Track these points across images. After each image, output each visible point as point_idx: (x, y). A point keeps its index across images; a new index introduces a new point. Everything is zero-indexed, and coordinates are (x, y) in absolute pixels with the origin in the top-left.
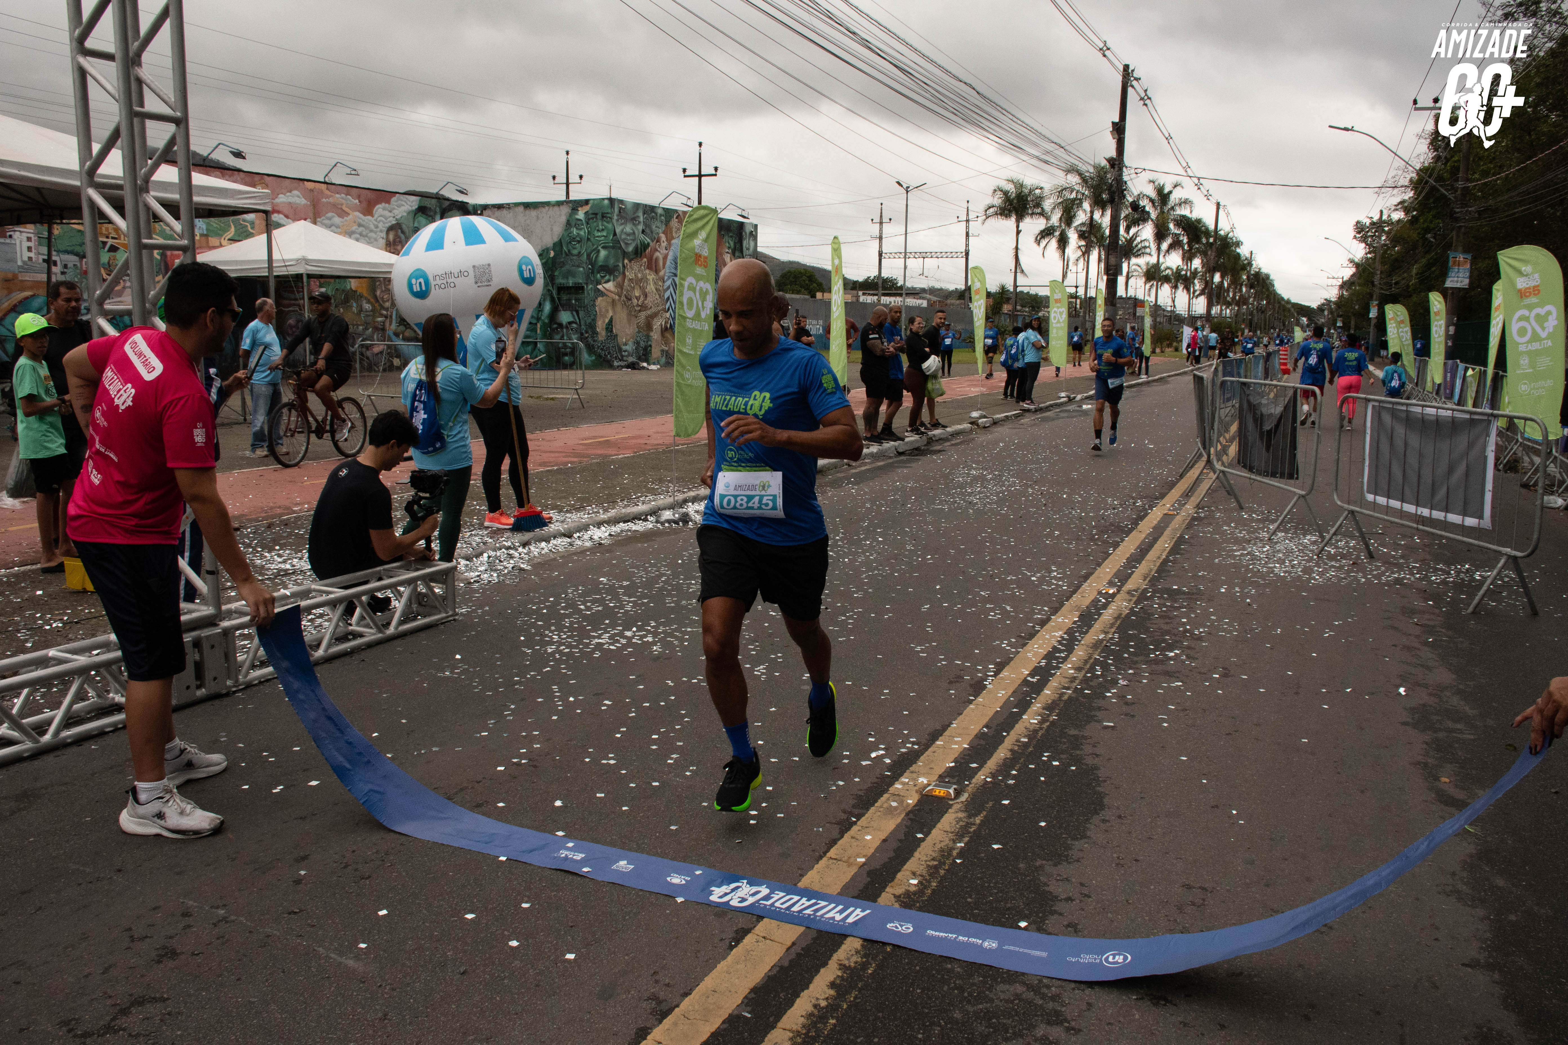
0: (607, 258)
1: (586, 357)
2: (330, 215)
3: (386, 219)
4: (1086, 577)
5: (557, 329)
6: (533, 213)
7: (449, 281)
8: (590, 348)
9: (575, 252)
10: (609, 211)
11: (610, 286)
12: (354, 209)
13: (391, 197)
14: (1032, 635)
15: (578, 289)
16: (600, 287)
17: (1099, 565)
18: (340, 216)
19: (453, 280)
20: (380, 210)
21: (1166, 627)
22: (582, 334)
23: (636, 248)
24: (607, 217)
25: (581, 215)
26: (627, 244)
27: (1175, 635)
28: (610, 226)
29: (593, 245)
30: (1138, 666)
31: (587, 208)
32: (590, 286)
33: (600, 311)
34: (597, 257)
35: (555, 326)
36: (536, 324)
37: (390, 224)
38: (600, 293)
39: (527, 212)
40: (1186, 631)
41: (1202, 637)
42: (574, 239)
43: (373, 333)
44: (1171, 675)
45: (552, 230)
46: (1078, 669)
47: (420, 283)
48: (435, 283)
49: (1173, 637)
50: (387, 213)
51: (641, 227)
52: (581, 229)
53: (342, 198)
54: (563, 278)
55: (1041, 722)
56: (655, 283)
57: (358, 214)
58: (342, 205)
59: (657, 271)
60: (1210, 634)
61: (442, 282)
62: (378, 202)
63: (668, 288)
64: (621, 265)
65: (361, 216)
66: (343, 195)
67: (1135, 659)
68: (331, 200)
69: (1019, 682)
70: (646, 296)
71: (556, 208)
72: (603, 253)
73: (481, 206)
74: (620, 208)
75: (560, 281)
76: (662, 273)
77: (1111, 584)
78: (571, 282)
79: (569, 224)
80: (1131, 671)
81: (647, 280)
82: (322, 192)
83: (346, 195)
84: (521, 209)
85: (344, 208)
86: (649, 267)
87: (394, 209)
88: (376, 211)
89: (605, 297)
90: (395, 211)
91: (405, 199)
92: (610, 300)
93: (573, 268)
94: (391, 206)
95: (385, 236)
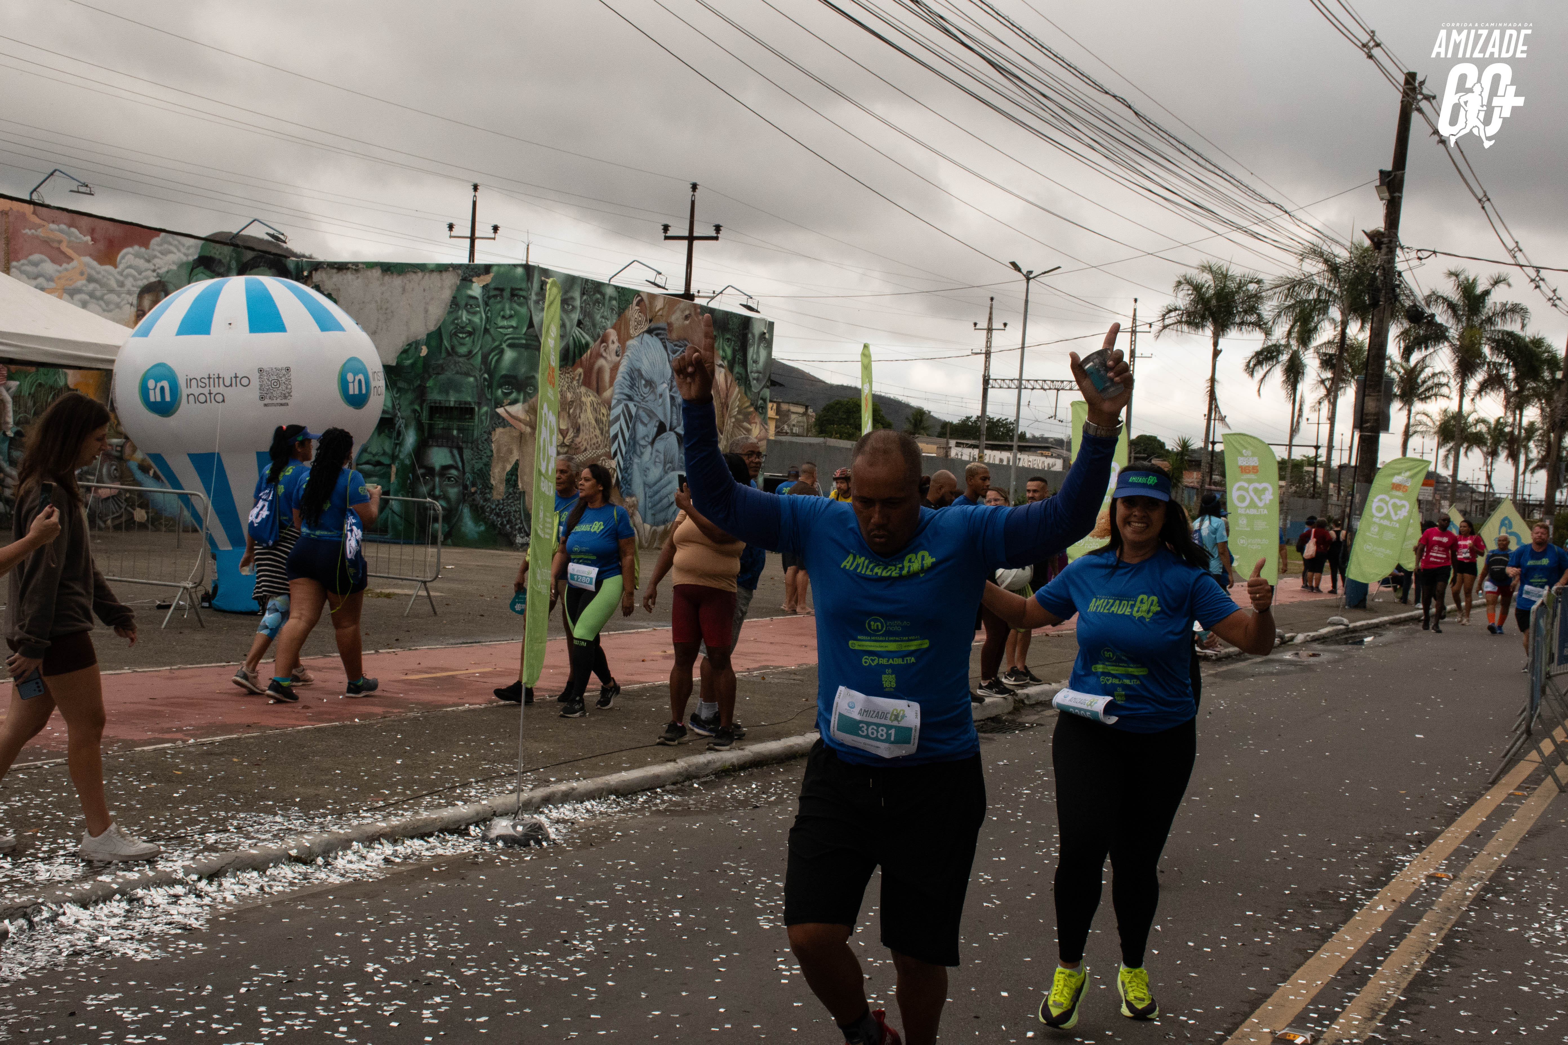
0: (515, 363)
1: (469, 525)
2: (36, 257)
3: (140, 273)
5: (423, 475)
6: (397, 281)
7: (213, 391)
8: (478, 513)
9: (463, 350)
10: (524, 286)
11: (517, 410)
12: (81, 251)
13: (152, 237)
15: (465, 412)
16: (500, 411)
18: (53, 261)
19: (221, 389)
20: (130, 257)
22: (465, 487)
24: (519, 296)
25: (476, 289)
28: (523, 310)
29: (494, 340)
31: (487, 279)
32: (485, 409)
33: (499, 451)
34: (498, 361)
36: (389, 466)
37: (145, 282)
38: (501, 422)
39: (387, 278)
42: (462, 329)
45: (426, 311)
47: (163, 388)
48: (189, 391)
50: (141, 263)
51: (576, 316)
52: (475, 313)
53: (62, 232)
54: (440, 392)
56: (595, 410)
57: (88, 260)
58: (60, 242)
59: (599, 391)
61: (201, 390)
62: (127, 241)
63: (617, 418)
65: (95, 264)
66: (64, 227)
68: (41, 233)
70: (578, 430)
71: (435, 276)
72: (509, 355)
73: (309, 263)
75: (435, 396)
76: (607, 394)
78: (452, 399)
79: (455, 304)
81: (581, 404)
82: (24, 217)
83: (71, 226)
84: (377, 273)
85: (64, 248)
86: (587, 383)
87: (155, 257)
88: (123, 258)
89: (508, 428)
90: (156, 261)
91: (176, 243)
92: (516, 434)
93: (458, 377)
94: (149, 251)
95: (135, 302)
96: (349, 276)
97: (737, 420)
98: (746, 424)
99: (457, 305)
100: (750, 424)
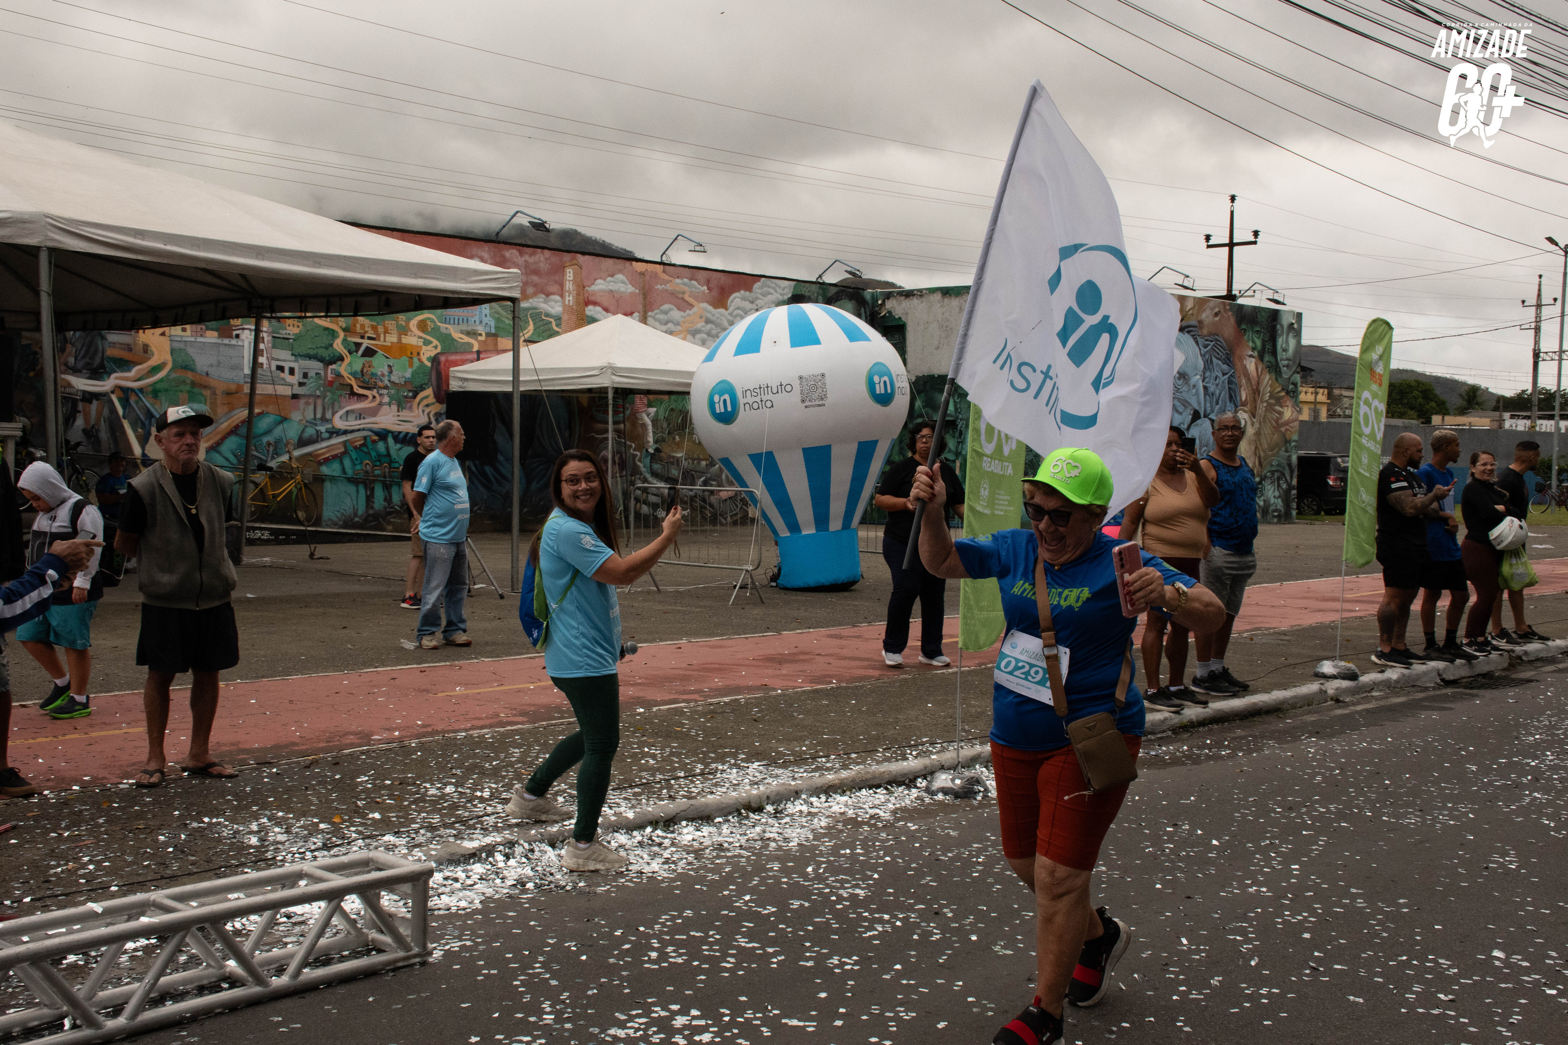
2: (666, 307)
3: (746, 313)
6: (955, 302)
7: (764, 398)
12: (700, 298)
13: (755, 282)
18: (679, 309)
19: (769, 399)
20: (737, 300)
36: (954, 461)
39: (946, 300)
47: (725, 401)
50: (747, 305)
53: (685, 284)
57: (705, 305)
58: (684, 293)
61: (754, 399)
62: (735, 288)
65: (710, 308)
66: (686, 280)
68: (669, 287)
73: (883, 293)
82: (655, 275)
83: (691, 279)
84: (938, 296)
85: (687, 298)
87: (757, 298)
88: (732, 301)
90: (758, 302)
91: (773, 285)
94: (753, 295)
96: (915, 301)
97: (1269, 404)
98: (1278, 408)
100: (1282, 407)
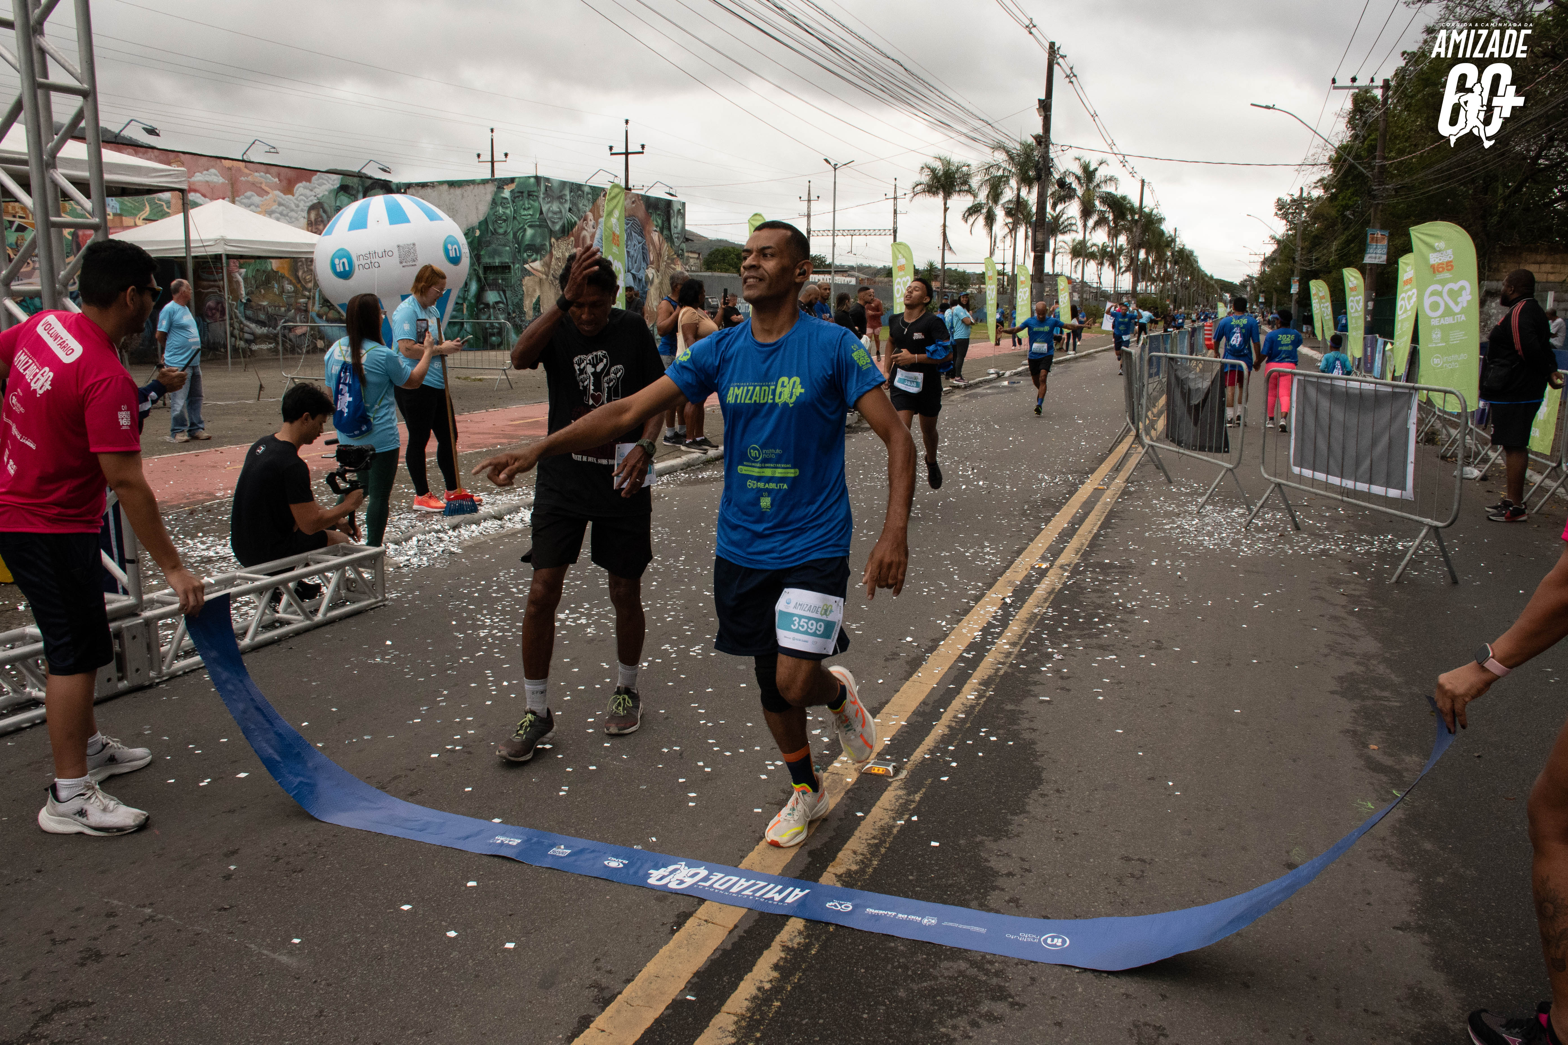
0: (533, 236)
2: (249, 193)
4: (1019, 553)
5: (483, 308)
6: (458, 191)
7: (373, 261)
8: (518, 328)
9: (501, 231)
10: (535, 189)
11: (537, 265)
12: (274, 188)
13: (312, 175)
14: (967, 611)
15: (505, 268)
16: (526, 266)
17: (1032, 540)
18: (258, 195)
19: (377, 260)
20: (301, 189)
21: (1099, 601)
22: (509, 314)
23: (563, 227)
24: (533, 196)
25: (506, 193)
26: (554, 223)
27: (1108, 609)
28: (536, 204)
29: (519, 223)
30: (1072, 640)
31: (513, 186)
32: (517, 266)
33: (528, 291)
34: (523, 236)
35: (482, 306)
36: (462, 304)
37: (311, 203)
38: (527, 273)
39: (452, 190)
40: (1118, 604)
41: (1134, 610)
42: (500, 218)
43: (296, 314)
44: (1104, 648)
45: (477, 209)
46: (1013, 644)
47: (344, 263)
48: (360, 263)
49: (1106, 611)
50: (308, 192)
51: (567, 206)
52: (507, 208)
53: (261, 177)
54: (489, 257)
55: (978, 698)
57: (277, 193)
58: (261, 183)
60: (1142, 607)
61: (366, 261)
62: (298, 180)
64: (548, 244)
65: (281, 194)
66: (262, 174)
67: (1070, 633)
68: (250, 178)
69: (955, 658)
71: (481, 186)
72: (529, 232)
73: (404, 184)
74: (547, 187)
75: (486, 260)
77: (1043, 558)
78: (497, 261)
79: (494, 203)
80: (1065, 646)
82: (239, 170)
83: (266, 173)
84: (446, 187)
85: (264, 186)
87: (315, 187)
88: (297, 189)
89: (532, 277)
90: (316, 190)
91: (326, 178)
92: (537, 280)
93: (500, 247)
94: (312, 185)
95: (306, 216)
96: (429, 190)
97: (668, 263)
99: (496, 203)
100: (675, 265)
